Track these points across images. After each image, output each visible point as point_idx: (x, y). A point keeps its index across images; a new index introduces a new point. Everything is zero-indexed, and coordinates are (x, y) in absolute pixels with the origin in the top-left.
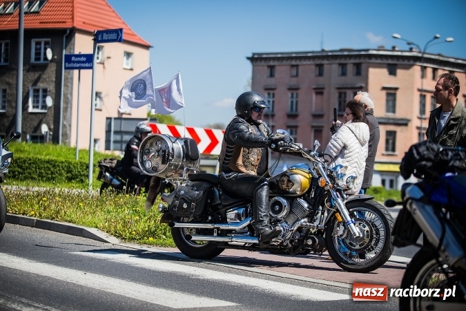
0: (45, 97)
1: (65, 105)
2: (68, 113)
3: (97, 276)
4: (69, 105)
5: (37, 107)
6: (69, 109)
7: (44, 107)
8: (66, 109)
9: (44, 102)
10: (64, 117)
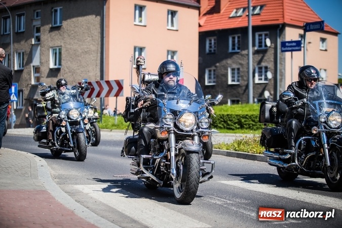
0: (266, 72)
1: (281, 77)
2: (283, 83)
3: (317, 195)
4: (283, 77)
5: (261, 79)
6: (283, 80)
7: (266, 79)
8: (281, 80)
9: (266, 76)
10: (280, 85)
